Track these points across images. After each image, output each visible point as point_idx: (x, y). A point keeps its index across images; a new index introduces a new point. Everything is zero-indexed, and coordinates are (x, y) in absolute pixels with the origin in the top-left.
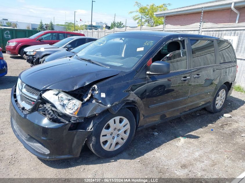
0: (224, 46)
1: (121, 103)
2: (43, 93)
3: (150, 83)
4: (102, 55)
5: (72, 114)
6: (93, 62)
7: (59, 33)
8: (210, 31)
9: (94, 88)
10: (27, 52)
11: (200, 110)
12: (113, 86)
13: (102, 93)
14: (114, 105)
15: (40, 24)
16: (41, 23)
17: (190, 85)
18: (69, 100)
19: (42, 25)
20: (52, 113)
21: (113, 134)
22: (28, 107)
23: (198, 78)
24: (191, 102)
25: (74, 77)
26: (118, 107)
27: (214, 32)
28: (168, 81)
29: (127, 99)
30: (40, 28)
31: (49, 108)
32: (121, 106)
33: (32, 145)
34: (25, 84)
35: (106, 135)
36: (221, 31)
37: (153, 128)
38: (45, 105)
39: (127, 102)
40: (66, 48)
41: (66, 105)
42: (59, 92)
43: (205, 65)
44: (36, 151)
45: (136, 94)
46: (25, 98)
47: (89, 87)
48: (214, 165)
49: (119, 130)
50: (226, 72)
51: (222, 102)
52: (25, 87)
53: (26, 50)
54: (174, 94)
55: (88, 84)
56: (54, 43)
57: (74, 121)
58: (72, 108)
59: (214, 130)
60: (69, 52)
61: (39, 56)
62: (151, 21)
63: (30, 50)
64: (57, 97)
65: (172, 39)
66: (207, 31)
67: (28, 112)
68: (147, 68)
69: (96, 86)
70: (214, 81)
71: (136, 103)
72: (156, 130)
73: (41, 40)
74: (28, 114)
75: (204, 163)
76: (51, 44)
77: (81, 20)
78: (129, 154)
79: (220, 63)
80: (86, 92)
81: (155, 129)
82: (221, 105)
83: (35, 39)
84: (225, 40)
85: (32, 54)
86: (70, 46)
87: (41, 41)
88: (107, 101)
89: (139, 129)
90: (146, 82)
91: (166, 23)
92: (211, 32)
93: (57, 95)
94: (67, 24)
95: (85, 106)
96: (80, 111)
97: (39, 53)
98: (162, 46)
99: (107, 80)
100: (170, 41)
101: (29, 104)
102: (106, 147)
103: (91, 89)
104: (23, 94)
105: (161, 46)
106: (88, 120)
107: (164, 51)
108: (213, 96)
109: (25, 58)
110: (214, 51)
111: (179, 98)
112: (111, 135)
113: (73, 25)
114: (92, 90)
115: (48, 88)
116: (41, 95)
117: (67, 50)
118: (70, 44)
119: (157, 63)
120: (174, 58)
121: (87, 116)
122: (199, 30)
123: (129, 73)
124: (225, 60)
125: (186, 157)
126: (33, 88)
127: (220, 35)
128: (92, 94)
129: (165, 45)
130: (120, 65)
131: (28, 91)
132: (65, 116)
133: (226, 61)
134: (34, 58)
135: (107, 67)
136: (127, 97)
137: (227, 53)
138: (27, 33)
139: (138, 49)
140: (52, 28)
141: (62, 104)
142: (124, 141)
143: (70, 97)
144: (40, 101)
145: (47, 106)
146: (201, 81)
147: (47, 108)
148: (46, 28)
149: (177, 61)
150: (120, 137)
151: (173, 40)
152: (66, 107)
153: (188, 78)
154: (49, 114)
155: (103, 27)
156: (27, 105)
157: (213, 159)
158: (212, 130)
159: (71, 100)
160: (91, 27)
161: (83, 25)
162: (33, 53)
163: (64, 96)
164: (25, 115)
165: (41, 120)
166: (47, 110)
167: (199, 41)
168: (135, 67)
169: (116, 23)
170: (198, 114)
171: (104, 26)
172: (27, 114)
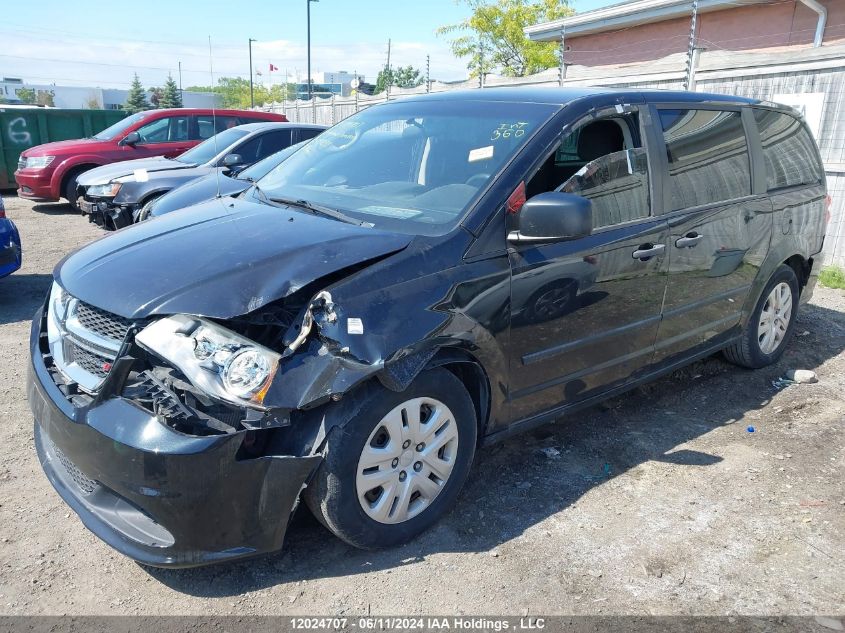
0: (779, 129)
1: (423, 352)
2: (139, 329)
3: (522, 275)
4: (350, 184)
5: (247, 399)
6: (314, 210)
7: (199, 116)
8: (724, 80)
9: (323, 301)
10: (89, 186)
11: (704, 361)
12: (388, 293)
13: (349, 320)
14: (395, 358)
15: (132, 88)
16: (137, 84)
17: (664, 274)
18: (235, 349)
19: (140, 91)
20: (175, 401)
21: (402, 461)
22: (90, 382)
23: (691, 246)
24: (672, 334)
25: (245, 267)
26: (410, 365)
27: (739, 83)
28: (587, 263)
29: (445, 333)
30: (134, 103)
31: (163, 381)
32: (424, 362)
33: (111, 518)
34: (75, 300)
35: (375, 469)
36: (763, 76)
37: (542, 433)
38: (147, 372)
39: (442, 348)
40: (224, 165)
41: (223, 367)
42: (197, 325)
43: (712, 200)
44: (127, 538)
45: (475, 314)
46: (80, 350)
47: (304, 299)
48: (767, 556)
49: (421, 447)
50: (791, 221)
51: (781, 328)
52: (76, 312)
53: (83, 179)
54: (610, 307)
55: (298, 288)
56: (180, 153)
57: (253, 424)
58: (245, 379)
59: (758, 430)
60: (232, 179)
61: (129, 200)
62: (516, 58)
63: (97, 181)
64: (190, 340)
65: (594, 113)
66: (714, 81)
67: (91, 400)
68: (510, 221)
69: (326, 295)
70: (748, 258)
71: (476, 348)
72: (551, 439)
73: (137, 145)
74: (92, 406)
75: (728, 552)
76: (171, 154)
77: (272, 68)
78: (461, 532)
79: (769, 191)
80: (293, 318)
81: (549, 435)
82: (776, 338)
83: (114, 142)
84: (781, 107)
85: (106, 192)
86: (236, 158)
87: (135, 147)
88: (370, 345)
89: (492, 440)
90: (509, 270)
91: (568, 61)
92: (729, 84)
93: (188, 333)
94: (226, 85)
95: (294, 370)
96: (277, 388)
97: (130, 188)
98: (559, 138)
99: (368, 271)
100: (588, 119)
101: (94, 369)
102: (378, 512)
103: (311, 306)
104: (70, 337)
105: (556, 141)
106: (306, 418)
107: (564, 158)
108: (746, 307)
109: (84, 208)
110: (745, 149)
111: (629, 323)
112: (394, 466)
113: (247, 88)
114: (313, 310)
115: (155, 311)
116: (131, 337)
117: (225, 173)
118: (234, 151)
119: (543, 199)
120: (605, 182)
121: (300, 404)
122: (685, 79)
123: (444, 240)
124: (784, 179)
125: (663, 531)
126: (104, 313)
127: (761, 92)
128: (314, 324)
129: (568, 135)
130: (411, 213)
131: (87, 326)
132: (222, 408)
133: (789, 182)
134: (115, 206)
135: (364, 225)
136: (442, 328)
137: (791, 154)
138: (88, 123)
139: (472, 152)
140: (174, 99)
141: (210, 365)
142: (441, 483)
143: (236, 340)
144: (128, 357)
145: (158, 375)
146: (704, 259)
147: (156, 382)
148: (155, 100)
149: (616, 190)
150: (425, 471)
151: (598, 115)
152: (226, 375)
153: (656, 247)
154: (166, 403)
155: (351, 89)
156: (87, 373)
157: (761, 533)
158: (751, 430)
159: (242, 350)
160: (309, 90)
161: (281, 87)
162: (108, 188)
163: (216, 335)
164: (81, 413)
165: (135, 426)
166: (155, 389)
167: (691, 114)
168: (464, 218)
169: (393, 74)
170: (698, 374)
171: (355, 84)
172: (86, 409)
